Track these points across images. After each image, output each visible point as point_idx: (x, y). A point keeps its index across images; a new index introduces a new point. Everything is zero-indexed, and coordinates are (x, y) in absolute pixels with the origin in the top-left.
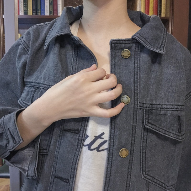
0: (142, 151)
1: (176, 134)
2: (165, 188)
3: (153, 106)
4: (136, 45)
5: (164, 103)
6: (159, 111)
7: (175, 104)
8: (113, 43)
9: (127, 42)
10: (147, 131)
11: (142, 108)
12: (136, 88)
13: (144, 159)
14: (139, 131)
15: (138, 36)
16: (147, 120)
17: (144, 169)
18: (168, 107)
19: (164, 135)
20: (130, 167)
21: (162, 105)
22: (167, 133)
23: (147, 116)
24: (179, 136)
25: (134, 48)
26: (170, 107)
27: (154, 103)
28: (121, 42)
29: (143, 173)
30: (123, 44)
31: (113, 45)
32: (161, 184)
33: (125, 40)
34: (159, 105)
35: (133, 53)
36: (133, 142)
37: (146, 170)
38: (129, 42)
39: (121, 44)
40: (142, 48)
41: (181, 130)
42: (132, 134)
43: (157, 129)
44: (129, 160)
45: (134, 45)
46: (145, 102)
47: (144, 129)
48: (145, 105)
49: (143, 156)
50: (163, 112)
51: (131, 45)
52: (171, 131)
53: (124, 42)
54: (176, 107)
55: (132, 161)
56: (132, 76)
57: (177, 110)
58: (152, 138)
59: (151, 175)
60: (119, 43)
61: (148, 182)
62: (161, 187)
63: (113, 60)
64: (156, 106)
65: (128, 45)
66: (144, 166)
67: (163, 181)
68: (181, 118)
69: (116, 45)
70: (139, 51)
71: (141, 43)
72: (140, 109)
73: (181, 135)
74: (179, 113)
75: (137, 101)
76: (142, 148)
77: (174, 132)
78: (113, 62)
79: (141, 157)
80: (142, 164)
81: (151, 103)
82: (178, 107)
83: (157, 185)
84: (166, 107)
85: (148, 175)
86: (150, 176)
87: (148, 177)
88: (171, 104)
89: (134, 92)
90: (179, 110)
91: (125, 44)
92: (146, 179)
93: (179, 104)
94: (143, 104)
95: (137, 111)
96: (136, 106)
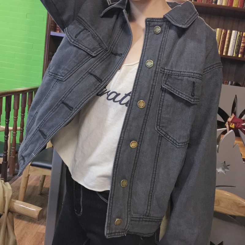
0: (158, 108)
1: (189, 96)
2: (176, 145)
3: (173, 72)
4: (166, 23)
5: (182, 71)
6: (177, 76)
7: (192, 72)
8: (148, 21)
10: (165, 92)
11: (163, 72)
12: (160, 56)
13: (159, 115)
14: (157, 90)
15: (169, 16)
16: (164, 82)
17: (158, 124)
18: (186, 73)
19: (178, 95)
20: (146, 118)
22: (180, 94)
23: (165, 79)
24: (191, 98)
25: (164, 25)
26: (187, 74)
27: (174, 69)
28: (154, 20)
29: (157, 127)
30: (156, 22)
31: (148, 22)
32: (172, 140)
33: (158, 19)
34: (178, 71)
35: (164, 30)
36: (151, 98)
37: (160, 125)
38: (161, 20)
39: (154, 22)
40: (170, 26)
41: (194, 94)
42: (151, 92)
43: (173, 89)
44: (145, 112)
45: (165, 23)
46: (166, 68)
47: (163, 90)
48: (166, 71)
49: (158, 112)
50: (180, 78)
51: (163, 23)
52: (184, 93)
53: (157, 20)
54: (192, 74)
55: (149, 113)
56: (159, 47)
57: (193, 76)
58: (168, 97)
59: (165, 131)
60: (153, 22)
61: (161, 135)
62: (172, 143)
63: (147, 35)
64: (175, 72)
65: (159, 23)
66: (159, 121)
67: (175, 138)
68: (196, 84)
69: (150, 23)
70: (169, 28)
71: (170, 22)
72: (161, 73)
73: (193, 98)
74: (194, 80)
75: (159, 66)
76: (158, 106)
77: (187, 95)
78: (147, 37)
79: (157, 113)
80: (158, 119)
81: (171, 70)
82: (195, 75)
83: (169, 140)
84: (183, 73)
86: (163, 131)
87: (161, 131)
88: (188, 71)
89: (158, 59)
90: (195, 77)
91: (158, 22)
92: (159, 132)
93: (196, 72)
94: (165, 69)
95: (158, 74)
96: (157, 70)
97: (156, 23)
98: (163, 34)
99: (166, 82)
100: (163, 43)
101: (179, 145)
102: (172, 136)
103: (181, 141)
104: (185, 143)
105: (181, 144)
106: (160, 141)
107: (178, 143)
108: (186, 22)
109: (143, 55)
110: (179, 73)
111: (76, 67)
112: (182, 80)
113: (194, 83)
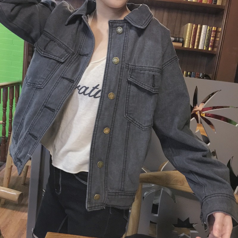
0: (126, 98)
1: (150, 87)
2: (142, 128)
3: (136, 67)
4: (127, 24)
5: (144, 66)
6: (140, 71)
7: (152, 66)
8: (111, 23)
9: (120, 22)
10: (131, 84)
11: (128, 68)
12: (124, 53)
13: (127, 105)
14: (124, 83)
15: (129, 18)
16: (130, 76)
17: (127, 112)
18: (146, 68)
19: (141, 86)
20: (116, 108)
21: (142, 67)
22: (143, 85)
23: (130, 73)
24: (152, 88)
25: (125, 26)
26: (148, 68)
27: (137, 65)
28: (116, 21)
29: (125, 114)
31: (111, 24)
32: (139, 125)
34: (140, 66)
35: (125, 30)
36: (119, 90)
37: (128, 113)
38: (122, 22)
39: (116, 23)
40: (131, 26)
41: (154, 85)
42: (119, 85)
43: (137, 82)
44: (115, 102)
45: (125, 24)
46: (130, 64)
47: (129, 83)
48: (130, 66)
49: (126, 102)
50: (142, 72)
51: (124, 24)
52: (146, 85)
53: (118, 22)
54: (152, 68)
55: (118, 103)
56: (122, 45)
57: (153, 70)
58: (133, 88)
59: (132, 117)
60: (115, 23)
61: (129, 122)
62: (139, 127)
63: (111, 35)
64: (138, 67)
65: (121, 25)
66: (127, 109)
67: (141, 123)
68: (156, 77)
69: (113, 24)
70: (129, 28)
71: (130, 24)
72: (126, 68)
73: (154, 88)
74: (154, 73)
75: (124, 62)
76: (126, 96)
79: (125, 103)
80: (126, 108)
81: (134, 65)
82: (154, 69)
83: (136, 125)
84: (144, 68)
85: (129, 116)
87: (129, 118)
88: (149, 66)
89: (123, 56)
90: (154, 71)
91: (119, 23)
92: (128, 119)
93: (155, 67)
94: (129, 65)
95: (123, 69)
96: (123, 66)
97: (118, 24)
98: (124, 34)
99: (131, 76)
100: (125, 42)
101: (145, 128)
102: (138, 122)
103: (146, 125)
104: (149, 126)
105: (146, 128)
106: (128, 126)
107: (144, 127)
108: (143, 23)
109: (109, 53)
110: (141, 67)
111: (50, 74)
112: (144, 74)
113: (154, 75)
